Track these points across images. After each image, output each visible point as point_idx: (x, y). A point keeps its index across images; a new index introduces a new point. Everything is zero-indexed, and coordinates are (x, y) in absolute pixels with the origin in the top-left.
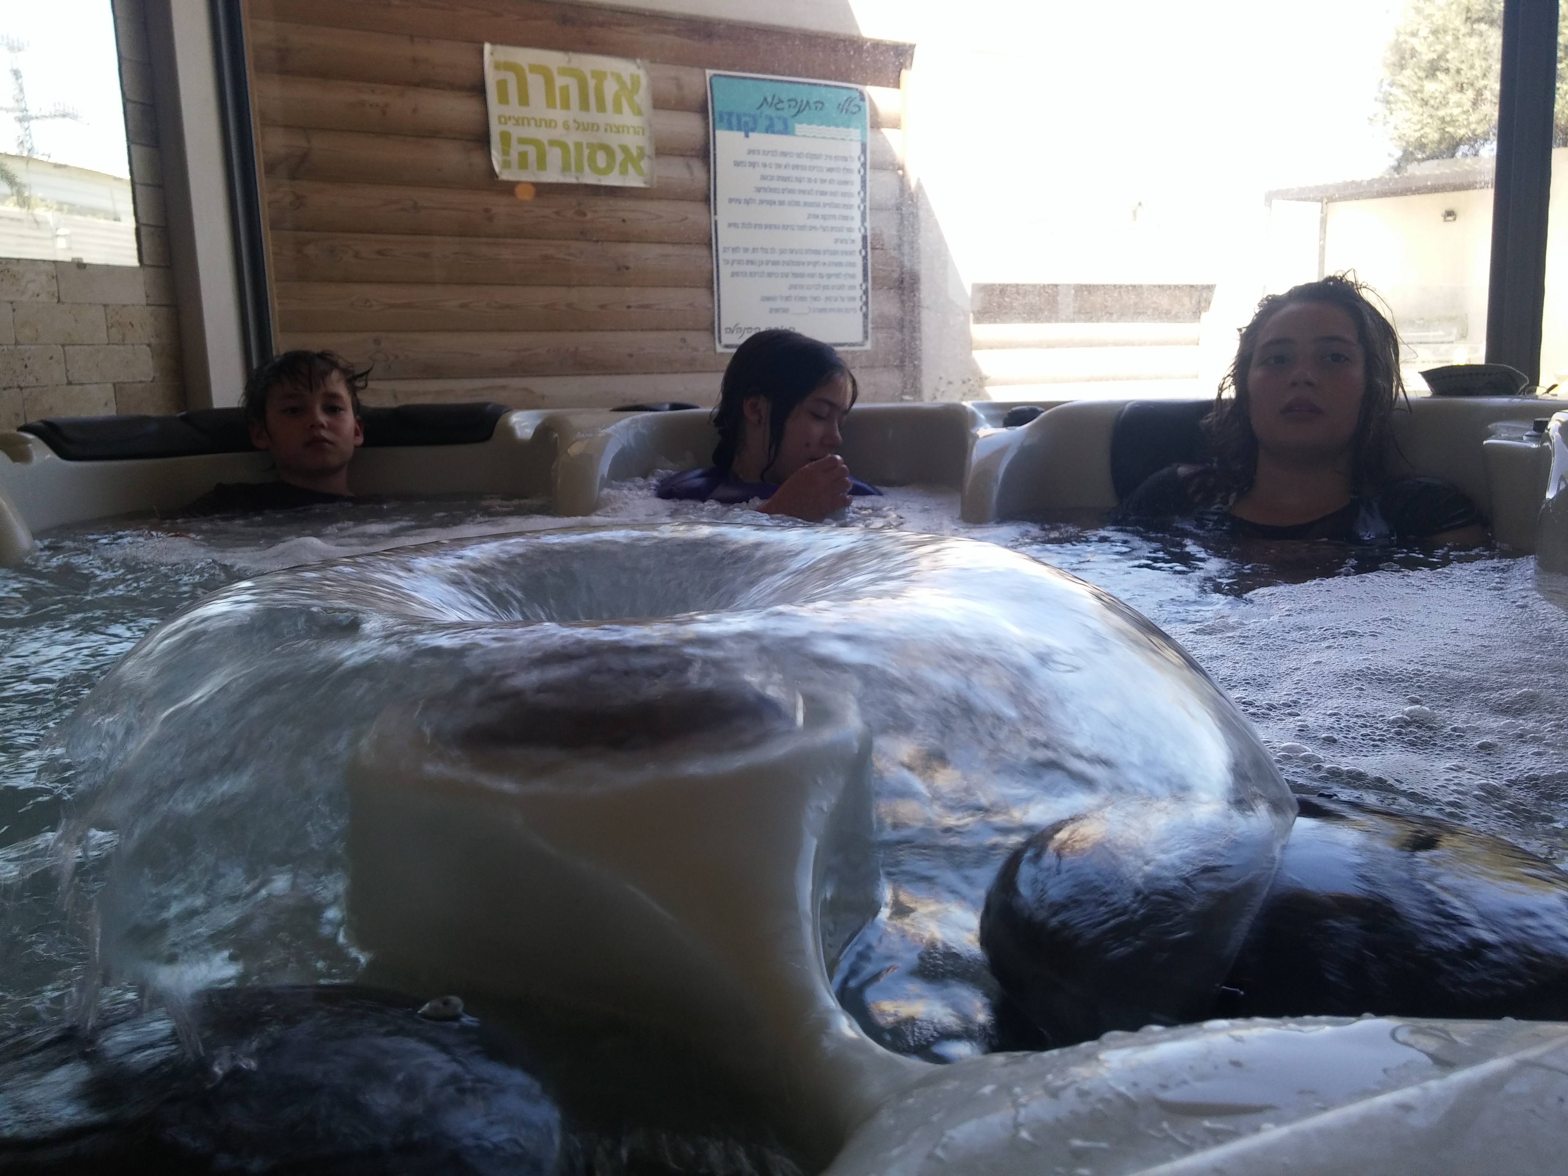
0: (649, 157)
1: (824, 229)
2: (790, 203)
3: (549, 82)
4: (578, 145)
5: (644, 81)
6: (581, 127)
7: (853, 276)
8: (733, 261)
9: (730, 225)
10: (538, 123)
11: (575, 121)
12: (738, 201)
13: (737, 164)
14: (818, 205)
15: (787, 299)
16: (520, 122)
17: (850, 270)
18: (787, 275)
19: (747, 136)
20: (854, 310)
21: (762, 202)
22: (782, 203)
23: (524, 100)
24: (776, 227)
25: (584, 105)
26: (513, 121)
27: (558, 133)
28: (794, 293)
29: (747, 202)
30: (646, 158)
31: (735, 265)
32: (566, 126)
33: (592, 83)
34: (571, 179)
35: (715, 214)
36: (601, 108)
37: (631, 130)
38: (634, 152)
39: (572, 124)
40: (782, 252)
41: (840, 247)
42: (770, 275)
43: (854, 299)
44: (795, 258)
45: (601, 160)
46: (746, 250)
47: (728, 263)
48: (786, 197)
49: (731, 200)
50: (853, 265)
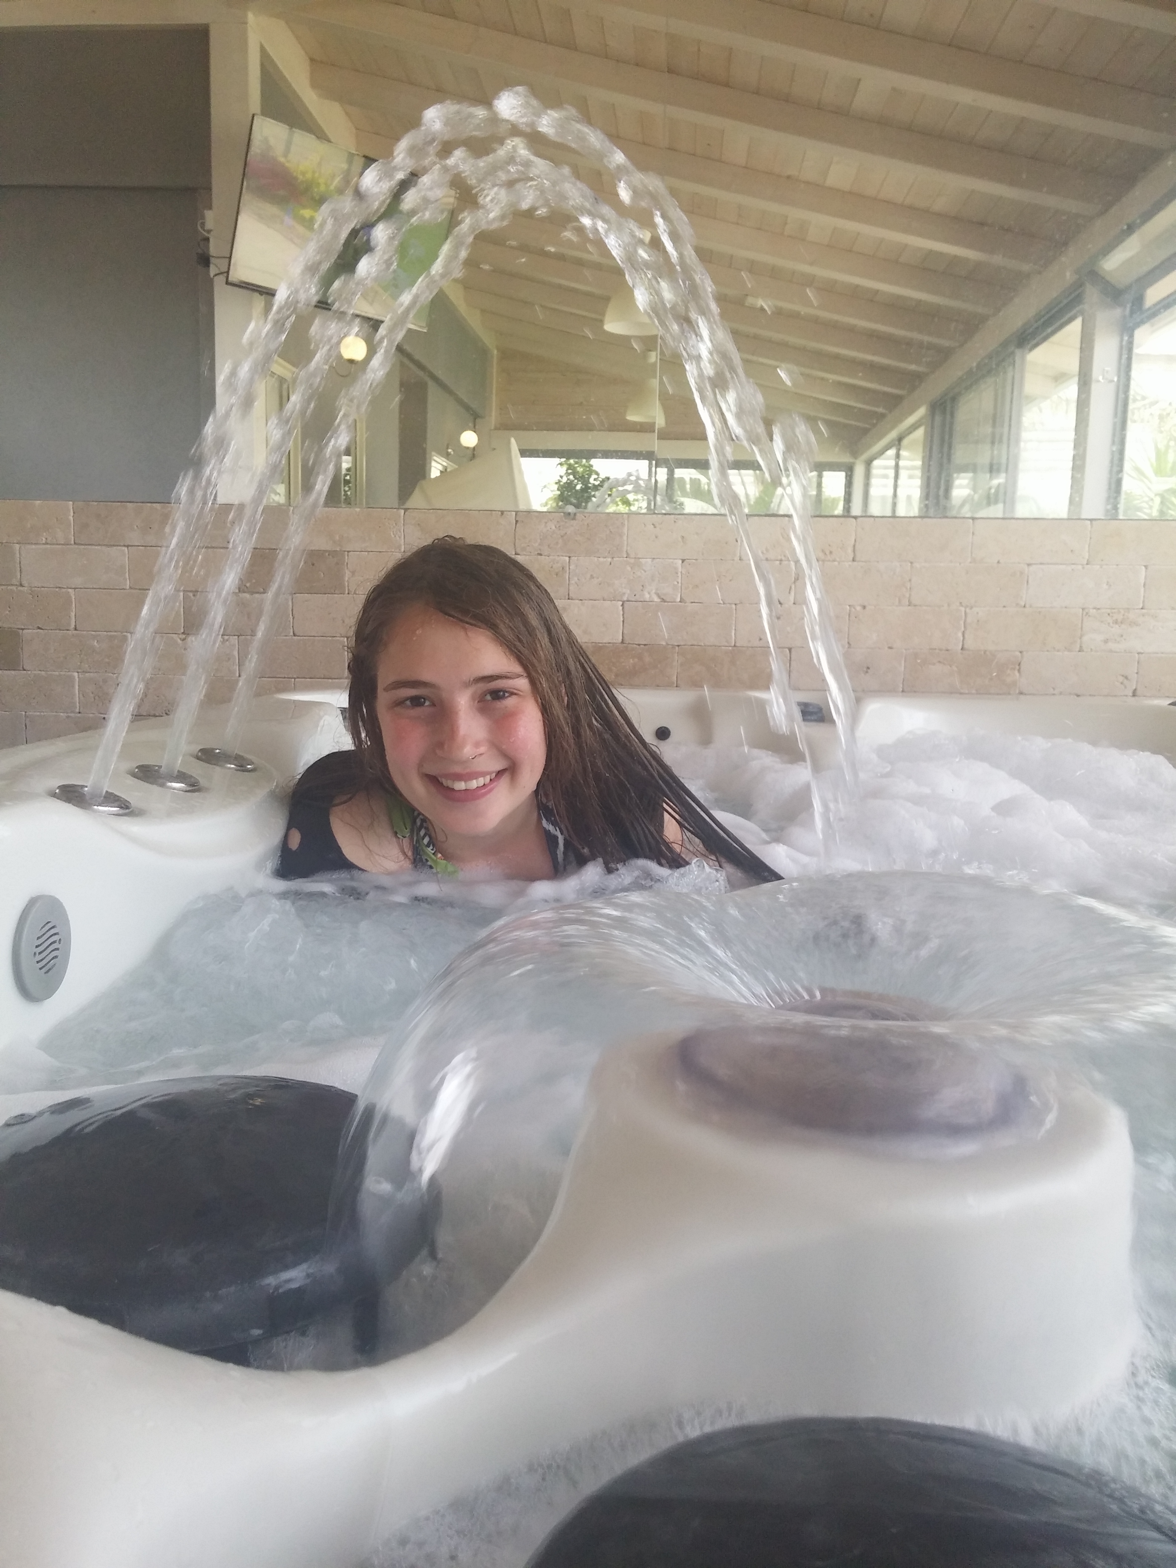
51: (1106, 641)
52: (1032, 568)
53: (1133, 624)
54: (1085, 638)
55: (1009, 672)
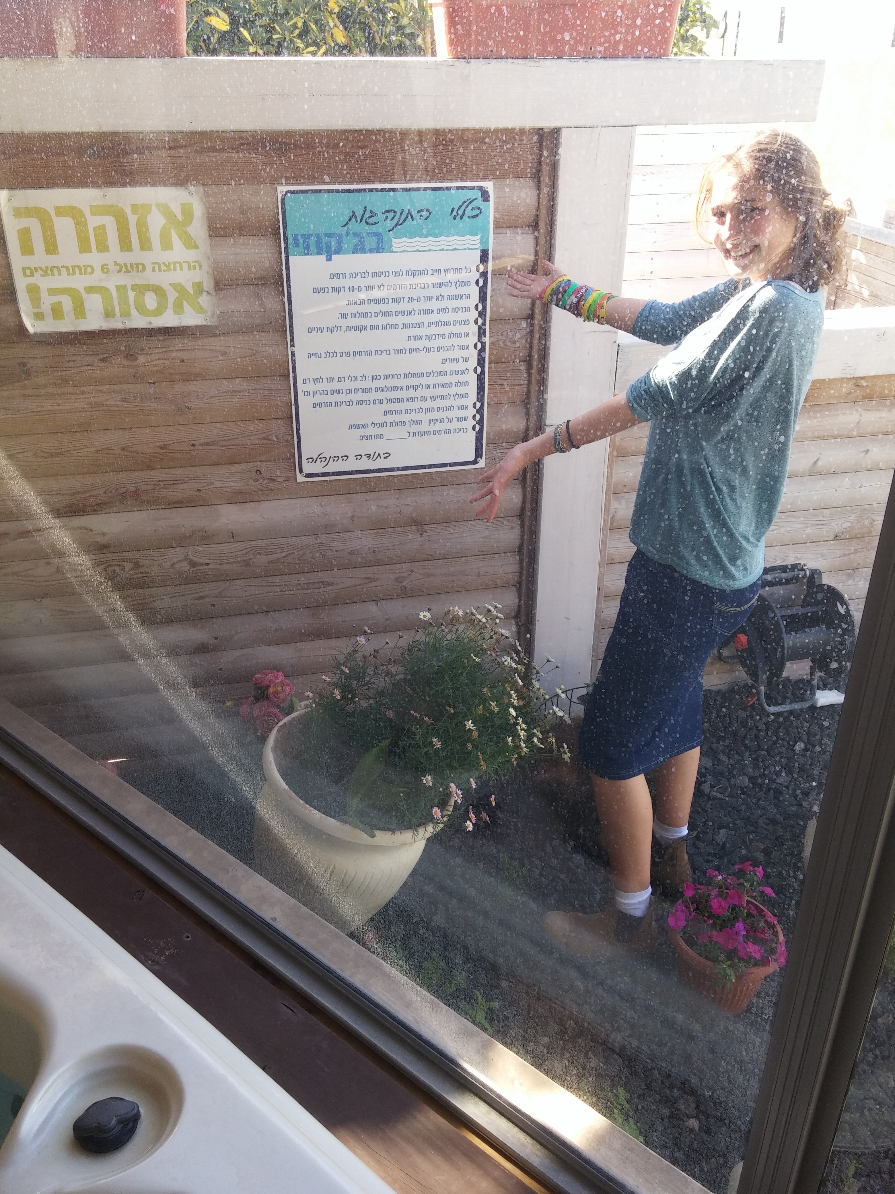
0: (208, 293)
1: (428, 350)
2: (385, 327)
3: (80, 224)
4: (121, 289)
5: (198, 210)
6: (124, 269)
7: (465, 396)
8: (315, 393)
9: (310, 355)
10: (72, 270)
11: (116, 264)
12: (320, 330)
13: (316, 291)
14: (420, 325)
15: (382, 425)
16: (48, 271)
17: (462, 390)
18: (381, 402)
19: (329, 259)
20: (466, 430)
21: (349, 328)
22: (374, 328)
23: (52, 248)
24: (368, 353)
25: (125, 245)
26: (40, 272)
27: (95, 279)
28: (389, 419)
29: (331, 330)
30: (205, 294)
31: (318, 395)
32: (104, 269)
33: (132, 220)
34: (117, 324)
35: (293, 345)
36: (145, 245)
37: (185, 266)
38: (191, 290)
39: (111, 267)
40: (374, 378)
41: (449, 367)
42: (360, 403)
43: (465, 419)
44: (390, 383)
45: (151, 301)
46: (331, 380)
47: (309, 393)
48: (381, 321)
49: (310, 330)
50: (466, 384)
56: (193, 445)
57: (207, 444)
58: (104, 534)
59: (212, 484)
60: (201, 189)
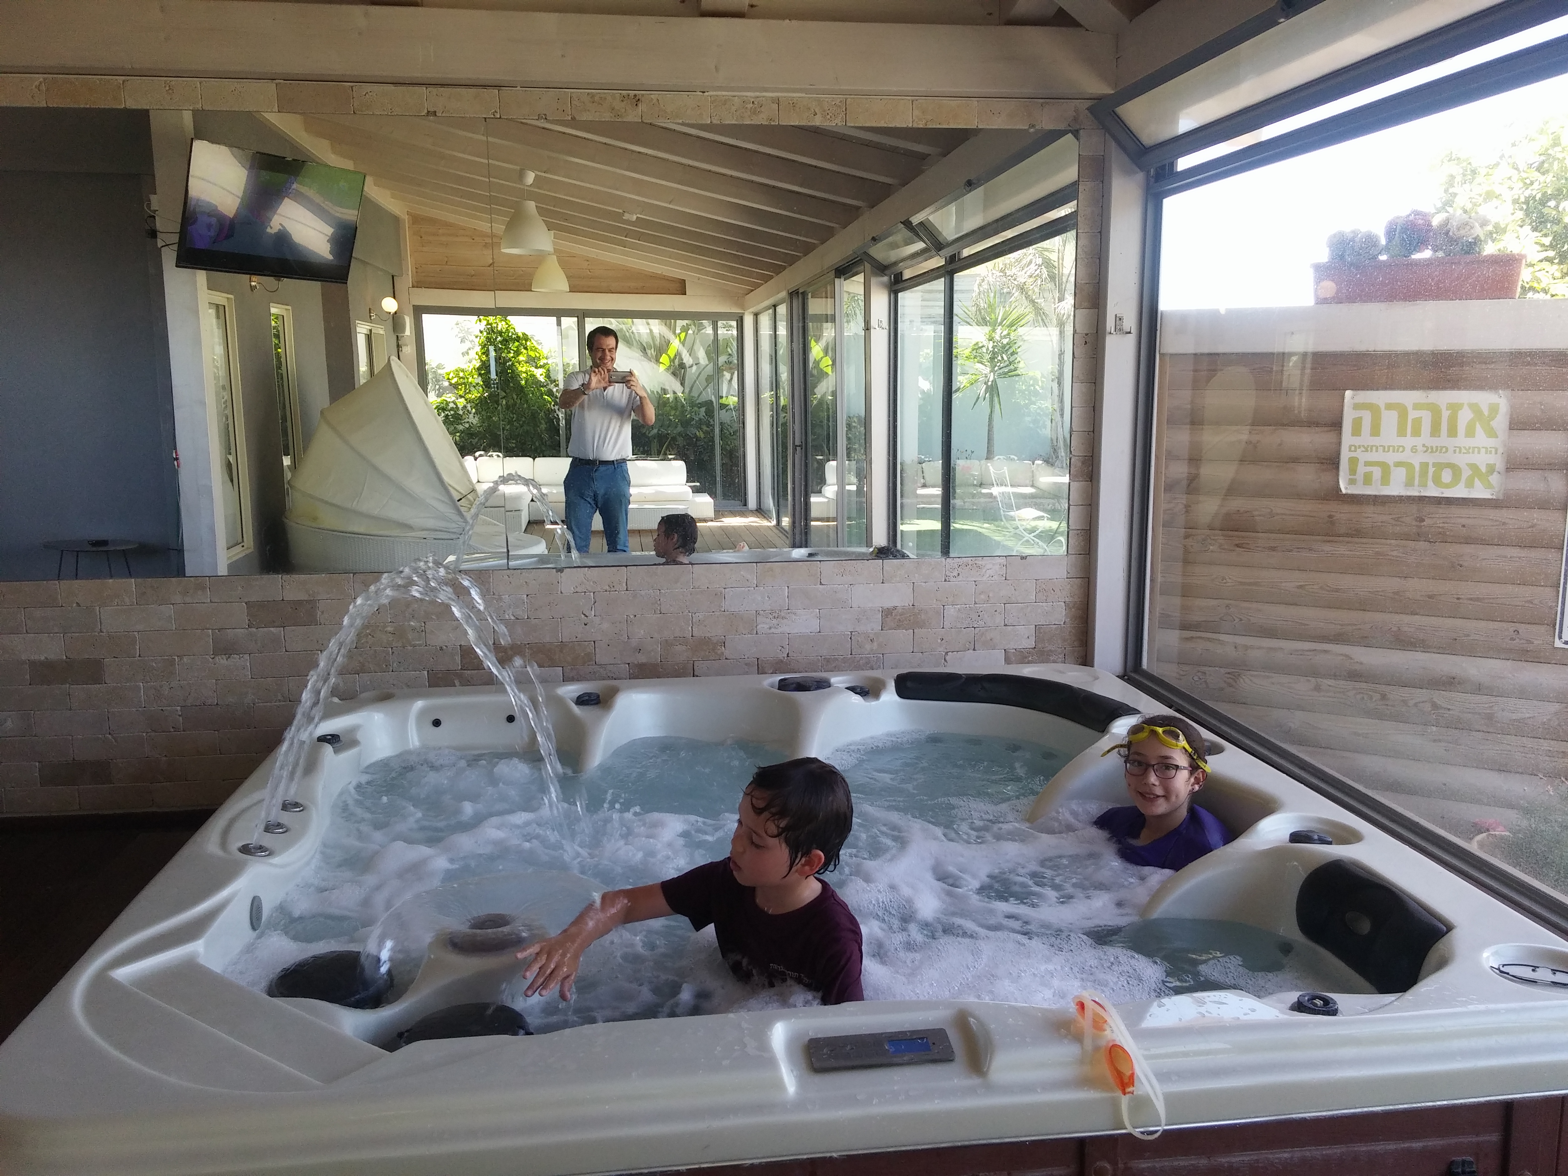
51: (770, 628)
52: (726, 590)
53: (783, 618)
54: (758, 627)
55: (719, 647)
56: (1458, 599)
57: (1471, 599)
58: (1361, 663)
59: (1468, 635)
60: (1508, 392)
